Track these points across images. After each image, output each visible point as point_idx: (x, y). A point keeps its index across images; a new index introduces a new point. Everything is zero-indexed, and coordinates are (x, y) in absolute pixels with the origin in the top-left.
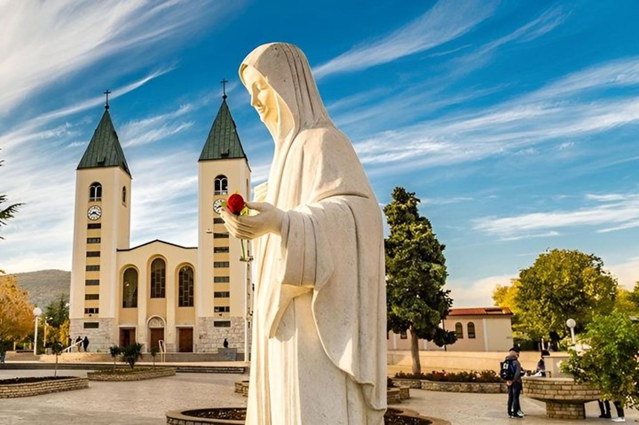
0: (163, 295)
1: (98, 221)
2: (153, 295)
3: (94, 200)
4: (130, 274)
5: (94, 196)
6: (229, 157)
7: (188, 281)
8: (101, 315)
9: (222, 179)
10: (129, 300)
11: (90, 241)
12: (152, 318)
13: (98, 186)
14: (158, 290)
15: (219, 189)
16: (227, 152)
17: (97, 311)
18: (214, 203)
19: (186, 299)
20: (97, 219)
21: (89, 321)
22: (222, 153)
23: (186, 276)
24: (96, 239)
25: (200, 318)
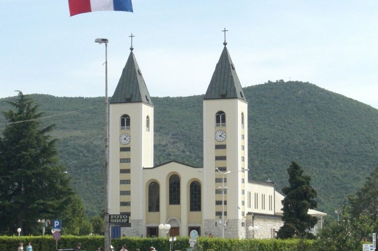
0: (178, 202)
1: (127, 145)
2: (171, 202)
3: (124, 128)
5: (124, 126)
6: (227, 97)
7: (197, 192)
8: (132, 217)
9: (222, 114)
11: (122, 161)
12: (170, 220)
13: (127, 118)
14: (174, 198)
15: (220, 123)
16: (225, 93)
17: (129, 214)
18: (215, 133)
19: (196, 206)
20: (127, 144)
22: (222, 94)
23: (196, 188)
24: (127, 159)
25: (205, 220)
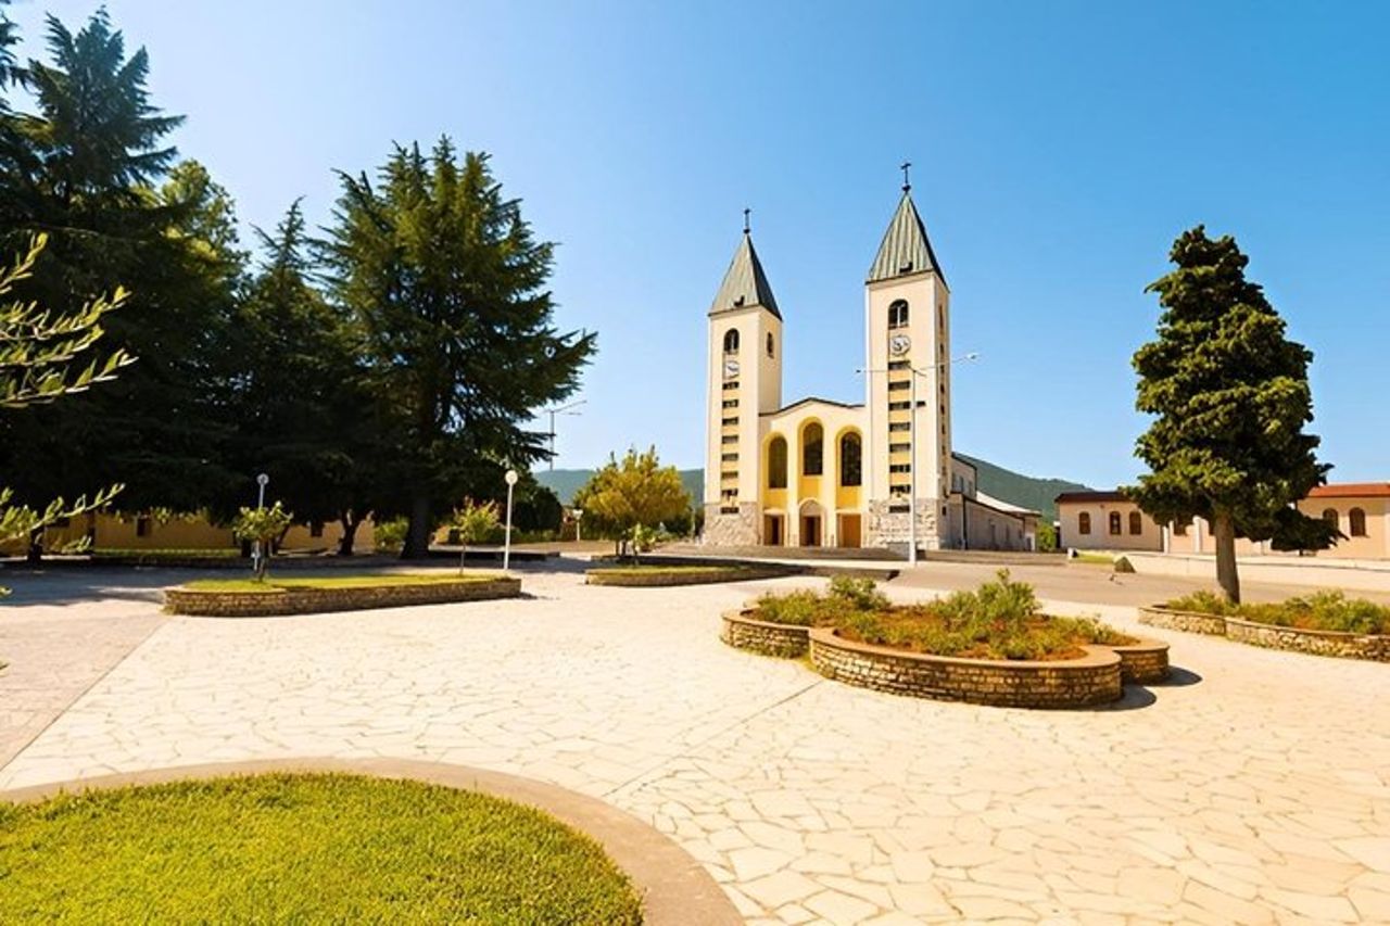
0: (819, 471)
1: (734, 378)
2: (807, 472)
4: (777, 447)
5: (730, 347)
6: (912, 273)
7: (854, 452)
8: (741, 497)
9: (902, 305)
10: (777, 479)
11: (727, 404)
12: (805, 503)
13: (735, 334)
14: (813, 464)
15: (896, 322)
16: (909, 267)
17: (736, 492)
19: (851, 474)
20: (734, 376)
21: (728, 504)
22: (903, 268)
23: (851, 447)
24: (734, 401)
25: (868, 501)
